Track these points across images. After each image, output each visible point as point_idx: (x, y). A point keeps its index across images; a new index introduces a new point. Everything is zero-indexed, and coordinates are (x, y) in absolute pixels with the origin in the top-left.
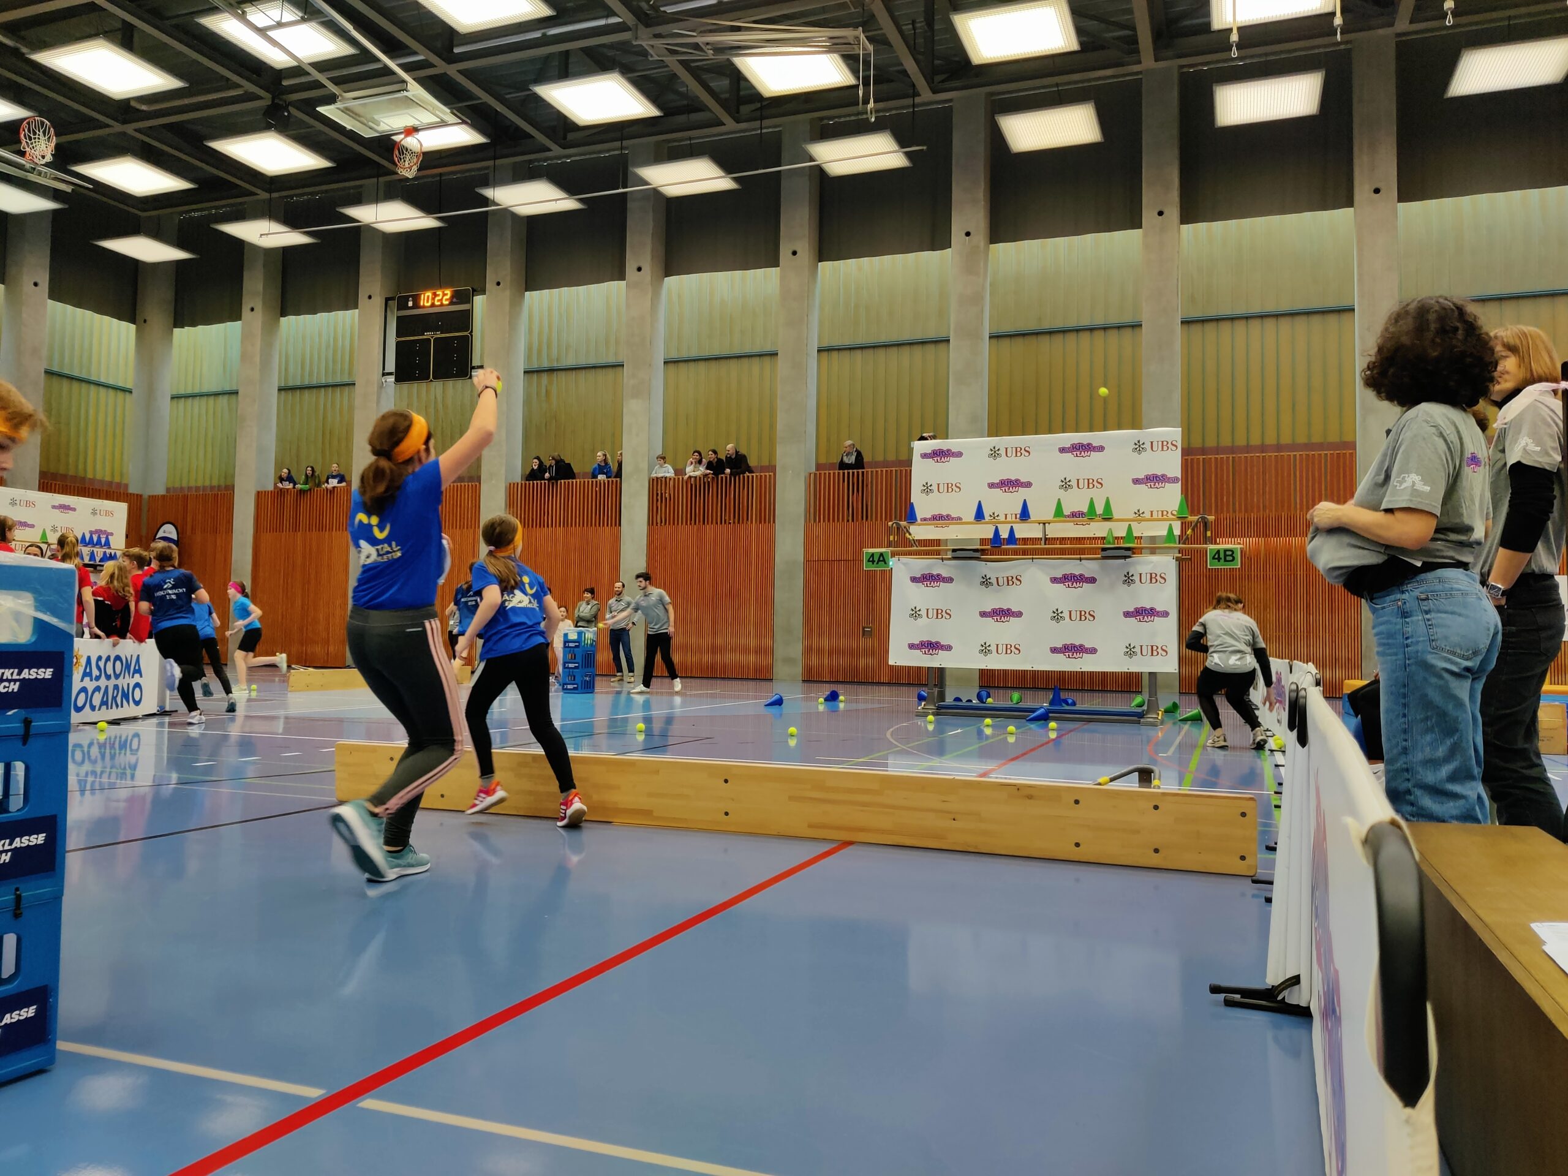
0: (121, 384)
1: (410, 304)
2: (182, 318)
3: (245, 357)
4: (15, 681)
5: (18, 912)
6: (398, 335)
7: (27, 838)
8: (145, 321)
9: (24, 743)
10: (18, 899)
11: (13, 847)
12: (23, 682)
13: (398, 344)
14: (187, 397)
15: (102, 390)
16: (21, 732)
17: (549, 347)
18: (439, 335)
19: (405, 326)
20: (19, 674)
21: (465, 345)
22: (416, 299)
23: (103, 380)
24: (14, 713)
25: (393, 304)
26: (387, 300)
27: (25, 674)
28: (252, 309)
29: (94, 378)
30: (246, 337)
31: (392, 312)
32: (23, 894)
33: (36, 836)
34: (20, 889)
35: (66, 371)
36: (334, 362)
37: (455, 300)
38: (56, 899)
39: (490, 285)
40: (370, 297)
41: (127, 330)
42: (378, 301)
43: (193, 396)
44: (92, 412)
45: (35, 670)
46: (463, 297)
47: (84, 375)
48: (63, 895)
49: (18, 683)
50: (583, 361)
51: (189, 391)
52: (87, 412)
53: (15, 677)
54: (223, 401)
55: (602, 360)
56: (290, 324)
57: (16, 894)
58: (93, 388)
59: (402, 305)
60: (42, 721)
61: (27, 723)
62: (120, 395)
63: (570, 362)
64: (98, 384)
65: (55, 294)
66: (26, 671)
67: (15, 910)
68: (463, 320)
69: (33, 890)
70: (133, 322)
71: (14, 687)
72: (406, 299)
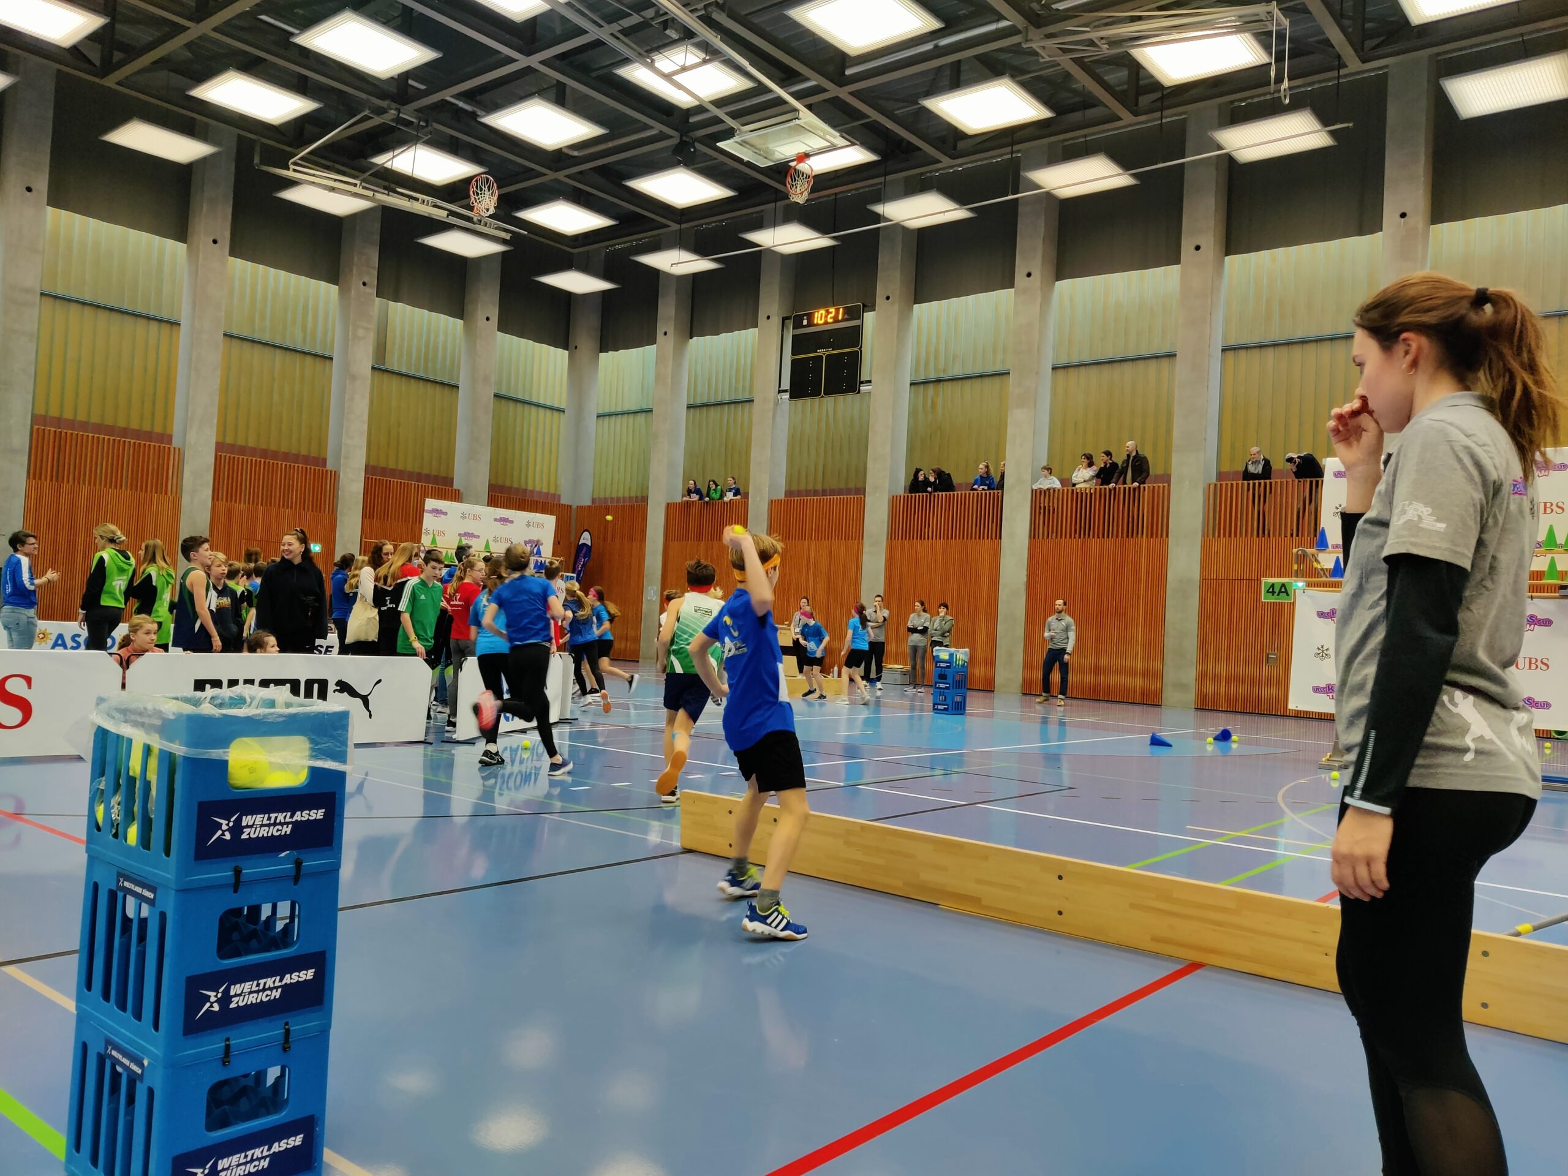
0: (556, 405)
1: (805, 322)
2: (608, 342)
3: (658, 378)
4: (287, 824)
5: (288, 1045)
6: (793, 354)
7: (297, 974)
8: (576, 347)
9: (296, 883)
10: (287, 1032)
11: (283, 983)
12: (296, 825)
13: (793, 362)
14: (610, 415)
15: (541, 411)
16: (293, 873)
17: (936, 358)
18: (831, 352)
19: (800, 344)
20: (292, 817)
21: (855, 361)
22: (810, 317)
23: (542, 401)
24: (286, 855)
25: (790, 324)
26: (784, 319)
27: (298, 817)
28: (665, 334)
29: (534, 400)
30: (660, 359)
31: (788, 329)
32: (291, 1029)
33: (305, 972)
34: (290, 1024)
35: (512, 395)
36: (737, 380)
37: (846, 316)
38: (324, 1032)
39: (880, 300)
40: (768, 318)
41: (560, 356)
42: (776, 321)
43: (616, 414)
44: (532, 431)
45: (308, 812)
46: (854, 313)
47: (527, 398)
48: (330, 1028)
49: (290, 826)
50: (969, 371)
51: (613, 410)
52: (529, 432)
53: (288, 820)
54: (641, 418)
55: (990, 369)
56: (698, 343)
57: (285, 1028)
58: (533, 409)
59: (798, 325)
60: (312, 862)
61: (298, 864)
62: (556, 414)
63: (957, 371)
64: (538, 405)
65: (503, 327)
66: (299, 813)
67: (285, 1043)
68: (854, 336)
69: (301, 1024)
70: (566, 348)
71: (288, 830)
72: (801, 317)
